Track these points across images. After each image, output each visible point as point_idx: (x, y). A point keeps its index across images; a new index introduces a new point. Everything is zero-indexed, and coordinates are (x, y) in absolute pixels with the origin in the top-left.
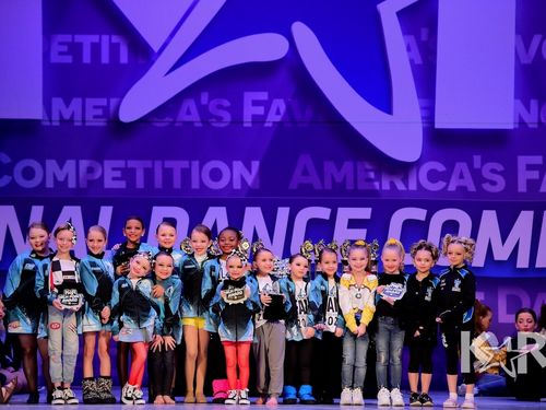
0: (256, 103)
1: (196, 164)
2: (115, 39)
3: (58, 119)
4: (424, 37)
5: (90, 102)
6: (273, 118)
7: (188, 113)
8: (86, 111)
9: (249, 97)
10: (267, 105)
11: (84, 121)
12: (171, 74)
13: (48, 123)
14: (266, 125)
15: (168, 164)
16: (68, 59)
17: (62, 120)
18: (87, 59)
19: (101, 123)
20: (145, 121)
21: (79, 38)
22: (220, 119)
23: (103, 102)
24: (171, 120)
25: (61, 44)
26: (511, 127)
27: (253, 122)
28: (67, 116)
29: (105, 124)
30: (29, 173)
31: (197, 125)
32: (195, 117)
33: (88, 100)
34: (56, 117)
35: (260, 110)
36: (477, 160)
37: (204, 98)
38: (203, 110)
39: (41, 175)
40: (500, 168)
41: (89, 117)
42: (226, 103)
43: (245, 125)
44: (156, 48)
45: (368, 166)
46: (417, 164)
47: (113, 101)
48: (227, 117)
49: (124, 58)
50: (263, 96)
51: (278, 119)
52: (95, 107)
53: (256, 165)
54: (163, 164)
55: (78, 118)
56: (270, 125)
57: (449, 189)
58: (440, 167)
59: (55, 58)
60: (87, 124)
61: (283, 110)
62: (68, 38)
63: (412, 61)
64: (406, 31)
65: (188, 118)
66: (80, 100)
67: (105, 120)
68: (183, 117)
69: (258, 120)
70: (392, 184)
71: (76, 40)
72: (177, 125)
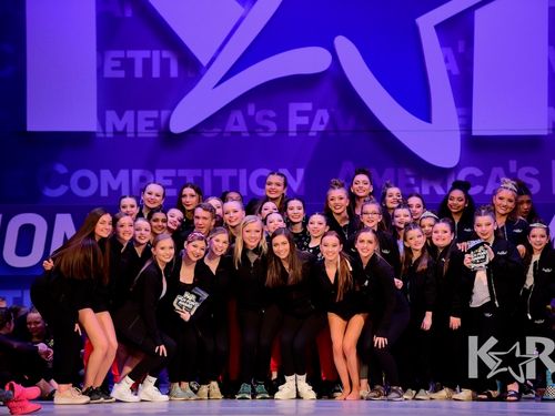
0: (300, 114)
1: (243, 172)
2: (166, 54)
3: (112, 130)
4: (461, 48)
5: (142, 114)
6: (317, 127)
7: (236, 123)
8: (138, 123)
9: (294, 107)
10: (311, 115)
11: (136, 133)
12: (218, 88)
13: (102, 135)
14: (311, 134)
15: (217, 172)
16: (121, 74)
17: (115, 132)
18: (138, 73)
19: (153, 134)
20: (195, 131)
21: (131, 54)
22: (266, 129)
23: (154, 114)
24: (219, 130)
25: (114, 59)
26: (545, 133)
27: (297, 132)
28: (120, 128)
29: (155, 135)
30: (84, 183)
31: (244, 135)
32: (242, 127)
33: (140, 113)
34: (109, 129)
35: (305, 120)
36: (513, 165)
37: (251, 109)
38: (250, 121)
39: (96, 184)
40: (535, 171)
41: (141, 128)
42: (272, 114)
43: (290, 134)
44: (205, 62)
45: (409, 173)
46: (456, 169)
47: (164, 113)
48: (273, 127)
49: (174, 72)
50: (308, 106)
51: (322, 128)
52: (147, 119)
53: (301, 172)
54: (212, 173)
55: (130, 129)
56: (314, 134)
57: (486, 193)
58: (477, 172)
59: (108, 73)
60: (139, 135)
61: (326, 120)
62: (120, 54)
63: (449, 72)
64: (444, 43)
65: (235, 129)
66: (132, 112)
67: (156, 131)
68: (231, 127)
69: (303, 130)
70: (432, 189)
71: (128, 56)
72: (225, 135)
